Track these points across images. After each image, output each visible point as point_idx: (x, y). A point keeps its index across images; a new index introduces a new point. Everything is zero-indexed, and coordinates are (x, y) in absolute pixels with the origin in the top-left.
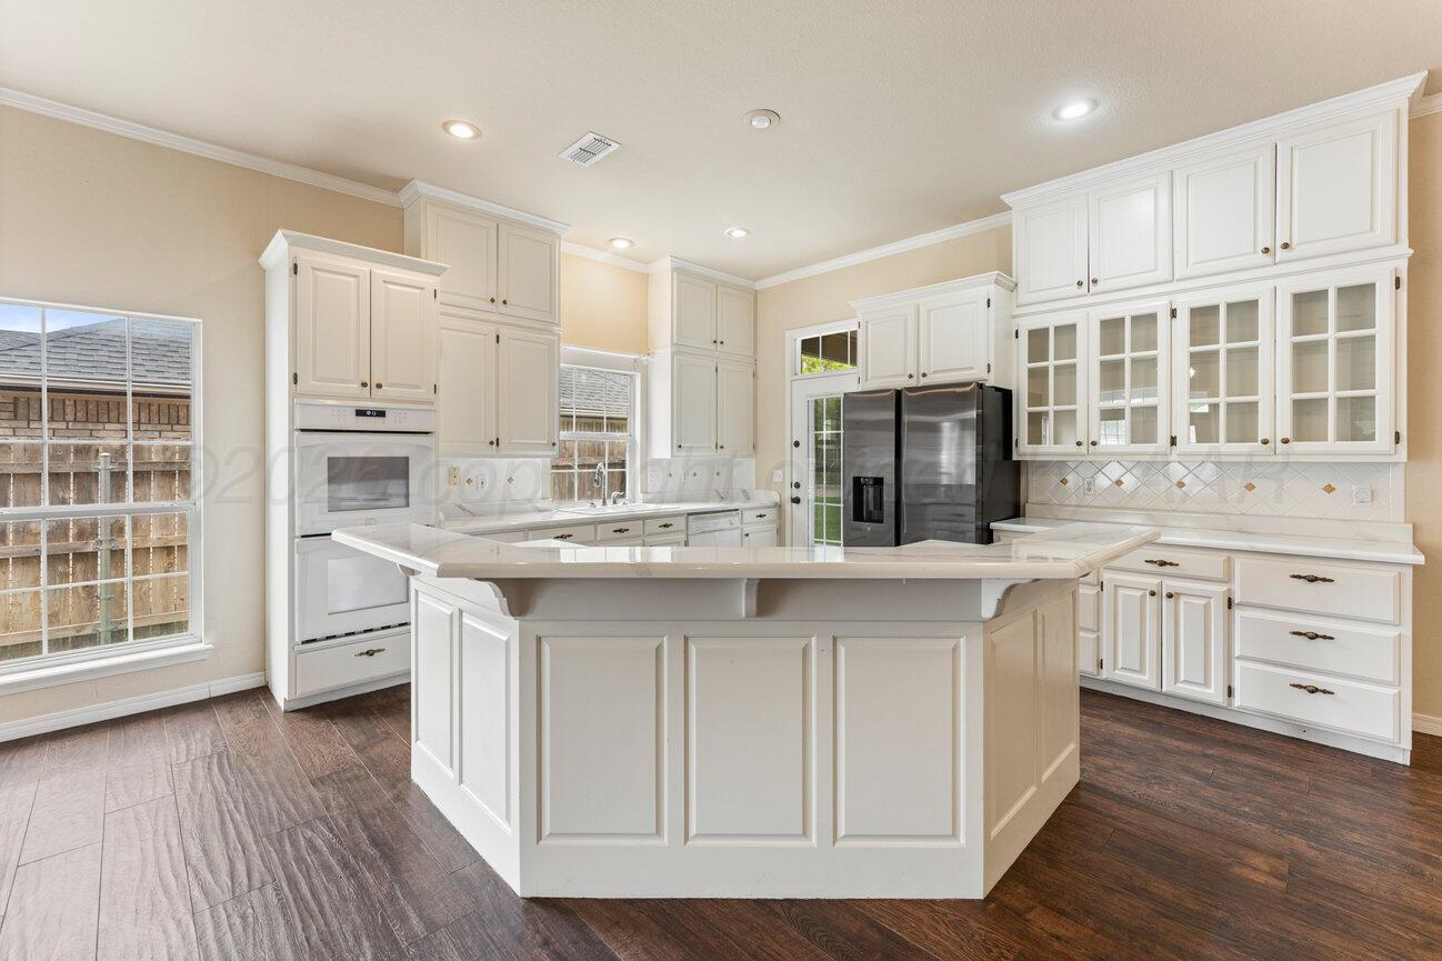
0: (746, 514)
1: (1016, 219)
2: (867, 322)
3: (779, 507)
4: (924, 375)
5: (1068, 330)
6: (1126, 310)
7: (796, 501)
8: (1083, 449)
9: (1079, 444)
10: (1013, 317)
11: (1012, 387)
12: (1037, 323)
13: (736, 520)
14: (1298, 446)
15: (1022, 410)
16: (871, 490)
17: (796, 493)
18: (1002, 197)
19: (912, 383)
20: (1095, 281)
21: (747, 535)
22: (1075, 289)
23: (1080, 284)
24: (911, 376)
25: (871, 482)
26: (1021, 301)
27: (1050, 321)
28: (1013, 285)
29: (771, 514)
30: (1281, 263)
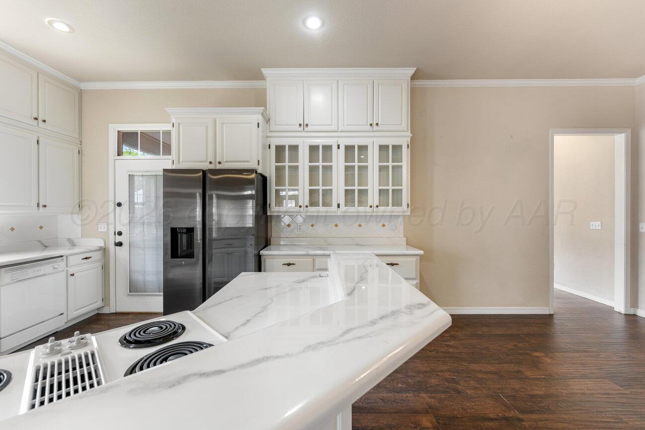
0: (71, 259)
1: (269, 84)
2: (179, 124)
3: (104, 250)
4: (220, 163)
5: (294, 148)
6: (320, 142)
7: (120, 244)
8: (302, 209)
9: (300, 207)
10: (268, 137)
11: (267, 174)
12: (281, 142)
13: (61, 264)
14: (381, 208)
15: (272, 187)
16: (185, 237)
17: (119, 239)
18: (262, 69)
19: (212, 167)
20: (307, 125)
21: (72, 275)
22: (297, 128)
23: (300, 125)
24: (211, 163)
25: (185, 231)
26: (272, 129)
27: (287, 142)
28: (268, 119)
29: (96, 256)
30: (375, 131)
